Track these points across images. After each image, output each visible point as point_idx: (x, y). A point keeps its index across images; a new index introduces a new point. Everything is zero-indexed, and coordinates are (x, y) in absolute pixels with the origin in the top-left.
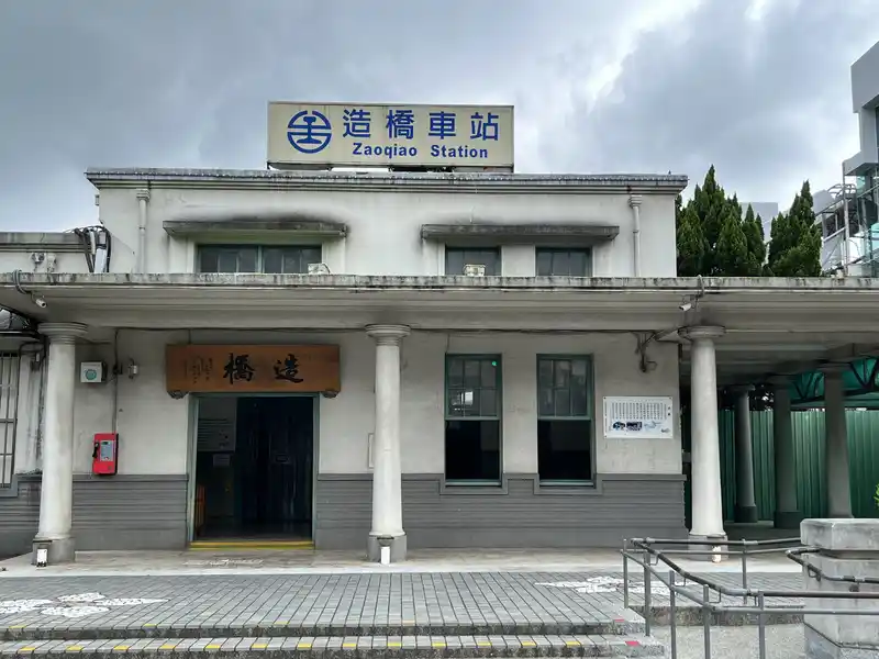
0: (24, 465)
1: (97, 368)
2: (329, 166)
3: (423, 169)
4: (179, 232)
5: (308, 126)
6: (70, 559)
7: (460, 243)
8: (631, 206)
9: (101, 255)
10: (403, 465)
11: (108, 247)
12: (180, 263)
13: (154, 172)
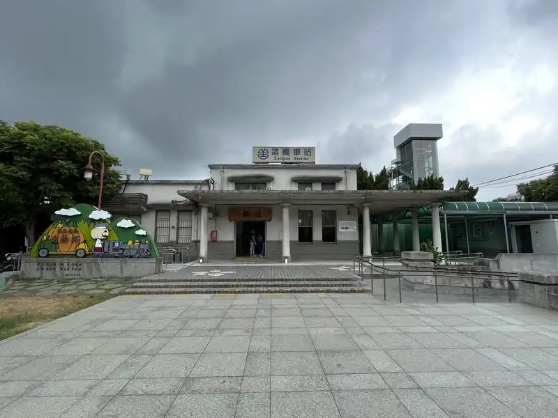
0: (194, 238)
1: (212, 214)
2: (268, 163)
3: (292, 163)
4: (231, 180)
5: (263, 152)
6: (208, 262)
7: (302, 182)
8: (345, 172)
9: (212, 186)
10: (290, 238)
11: (213, 184)
12: (231, 188)
13: (225, 165)
